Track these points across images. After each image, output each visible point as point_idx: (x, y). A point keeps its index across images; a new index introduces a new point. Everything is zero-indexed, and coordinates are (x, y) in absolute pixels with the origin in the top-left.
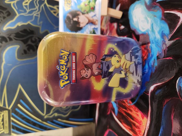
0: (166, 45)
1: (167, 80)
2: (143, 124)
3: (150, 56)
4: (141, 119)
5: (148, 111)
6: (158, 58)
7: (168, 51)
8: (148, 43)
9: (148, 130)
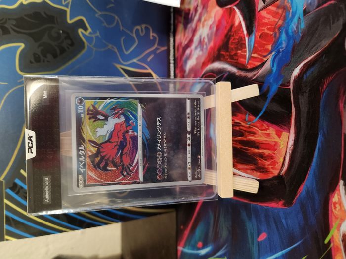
1: (325, 43)
2: (280, 146)
3: (290, 15)
4: (277, 139)
5: (291, 116)
6: (306, 12)
9: (290, 152)
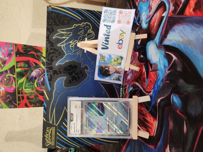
0: (166, 73)
3: (158, 79)
6: (162, 81)
7: (167, 77)
8: (157, 70)
